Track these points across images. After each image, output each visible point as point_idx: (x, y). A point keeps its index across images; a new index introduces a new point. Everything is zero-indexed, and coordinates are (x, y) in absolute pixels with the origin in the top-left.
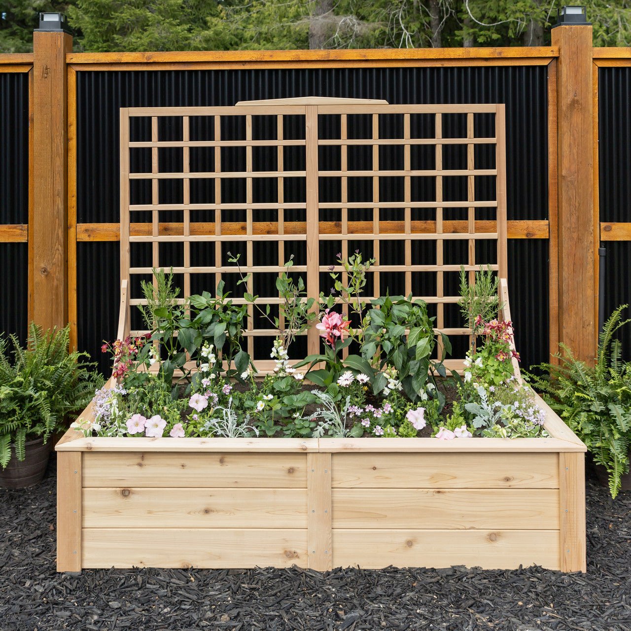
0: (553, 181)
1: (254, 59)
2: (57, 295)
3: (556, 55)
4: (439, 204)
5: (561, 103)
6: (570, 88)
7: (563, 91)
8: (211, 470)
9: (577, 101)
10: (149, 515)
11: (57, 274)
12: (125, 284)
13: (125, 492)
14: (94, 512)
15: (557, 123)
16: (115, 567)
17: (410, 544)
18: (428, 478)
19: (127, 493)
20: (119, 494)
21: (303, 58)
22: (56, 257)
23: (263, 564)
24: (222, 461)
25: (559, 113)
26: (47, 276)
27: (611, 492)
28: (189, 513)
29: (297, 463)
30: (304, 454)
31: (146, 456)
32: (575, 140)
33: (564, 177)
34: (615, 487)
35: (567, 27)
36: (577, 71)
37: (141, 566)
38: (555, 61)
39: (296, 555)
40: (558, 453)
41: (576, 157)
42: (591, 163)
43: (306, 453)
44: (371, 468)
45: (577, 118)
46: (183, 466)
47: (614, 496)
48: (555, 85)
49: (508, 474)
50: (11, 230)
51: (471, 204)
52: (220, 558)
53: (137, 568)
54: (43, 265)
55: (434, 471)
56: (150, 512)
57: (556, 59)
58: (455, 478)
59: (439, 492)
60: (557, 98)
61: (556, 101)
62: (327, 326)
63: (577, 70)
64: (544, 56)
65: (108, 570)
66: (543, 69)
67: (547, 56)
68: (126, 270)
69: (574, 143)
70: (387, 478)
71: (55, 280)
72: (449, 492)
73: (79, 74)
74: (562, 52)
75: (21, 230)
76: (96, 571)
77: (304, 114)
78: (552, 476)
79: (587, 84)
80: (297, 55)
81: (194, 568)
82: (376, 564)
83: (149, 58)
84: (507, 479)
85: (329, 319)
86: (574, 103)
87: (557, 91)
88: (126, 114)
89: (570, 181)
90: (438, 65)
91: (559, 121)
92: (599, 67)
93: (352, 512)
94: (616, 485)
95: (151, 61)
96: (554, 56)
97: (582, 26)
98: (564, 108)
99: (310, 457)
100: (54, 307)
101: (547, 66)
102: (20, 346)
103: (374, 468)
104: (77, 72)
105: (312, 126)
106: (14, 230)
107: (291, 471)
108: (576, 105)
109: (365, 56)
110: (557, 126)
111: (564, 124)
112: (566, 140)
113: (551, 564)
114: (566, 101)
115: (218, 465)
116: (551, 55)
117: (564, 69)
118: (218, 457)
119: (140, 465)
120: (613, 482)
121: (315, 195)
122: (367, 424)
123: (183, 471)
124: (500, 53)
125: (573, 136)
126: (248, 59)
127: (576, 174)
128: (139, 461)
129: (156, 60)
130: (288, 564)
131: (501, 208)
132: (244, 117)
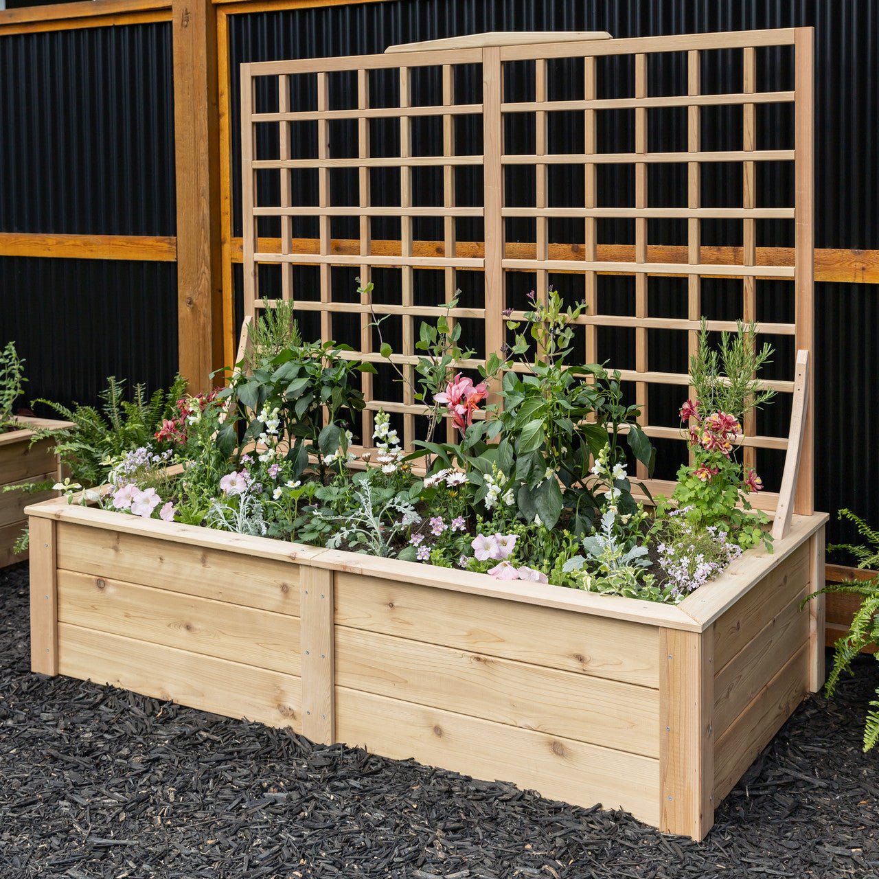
2: (204, 336)
4: (693, 212)
8: (189, 569)
10: (126, 619)
11: (204, 307)
14: (70, 603)
16: (91, 681)
17: (438, 731)
18: (465, 633)
19: (102, 584)
20: (95, 584)
22: (203, 283)
23: (252, 717)
24: (205, 561)
26: (193, 308)
27: (865, 740)
29: (292, 579)
31: (122, 538)
37: (117, 685)
39: (291, 713)
43: (297, 565)
44: (385, 604)
46: (161, 559)
47: (866, 749)
50: (159, 244)
51: (749, 212)
52: (202, 695)
53: (112, 687)
54: (188, 294)
55: (473, 624)
56: (127, 616)
58: (503, 641)
59: (479, 659)
65: (82, 681)
68: (251, 302)
70: (408, 623)
71: (202, 316)
72: (493, 662)
73: (233, 18)
75: (170, 243)
76: (71, 680)
77: (479, 61)
81: (175, 702)
84: (580, 658)
88: (246, 72)
99: (302, 570)
100: (201, 353)
102: (144, 400)
103: (391, 605)
104: (229, 16)
105: (493, 81)
106: (162, 244)
107: (285, 589)
113: (648, 813)
115: (199, 565)
118: (199, 554)
119: (116, 549)
121: (496, 194)
122: (415, 542)
123: (160, 565)
128: (114, 543)
130: (282, 724)
131: (801, 221)
132: (397, 70)
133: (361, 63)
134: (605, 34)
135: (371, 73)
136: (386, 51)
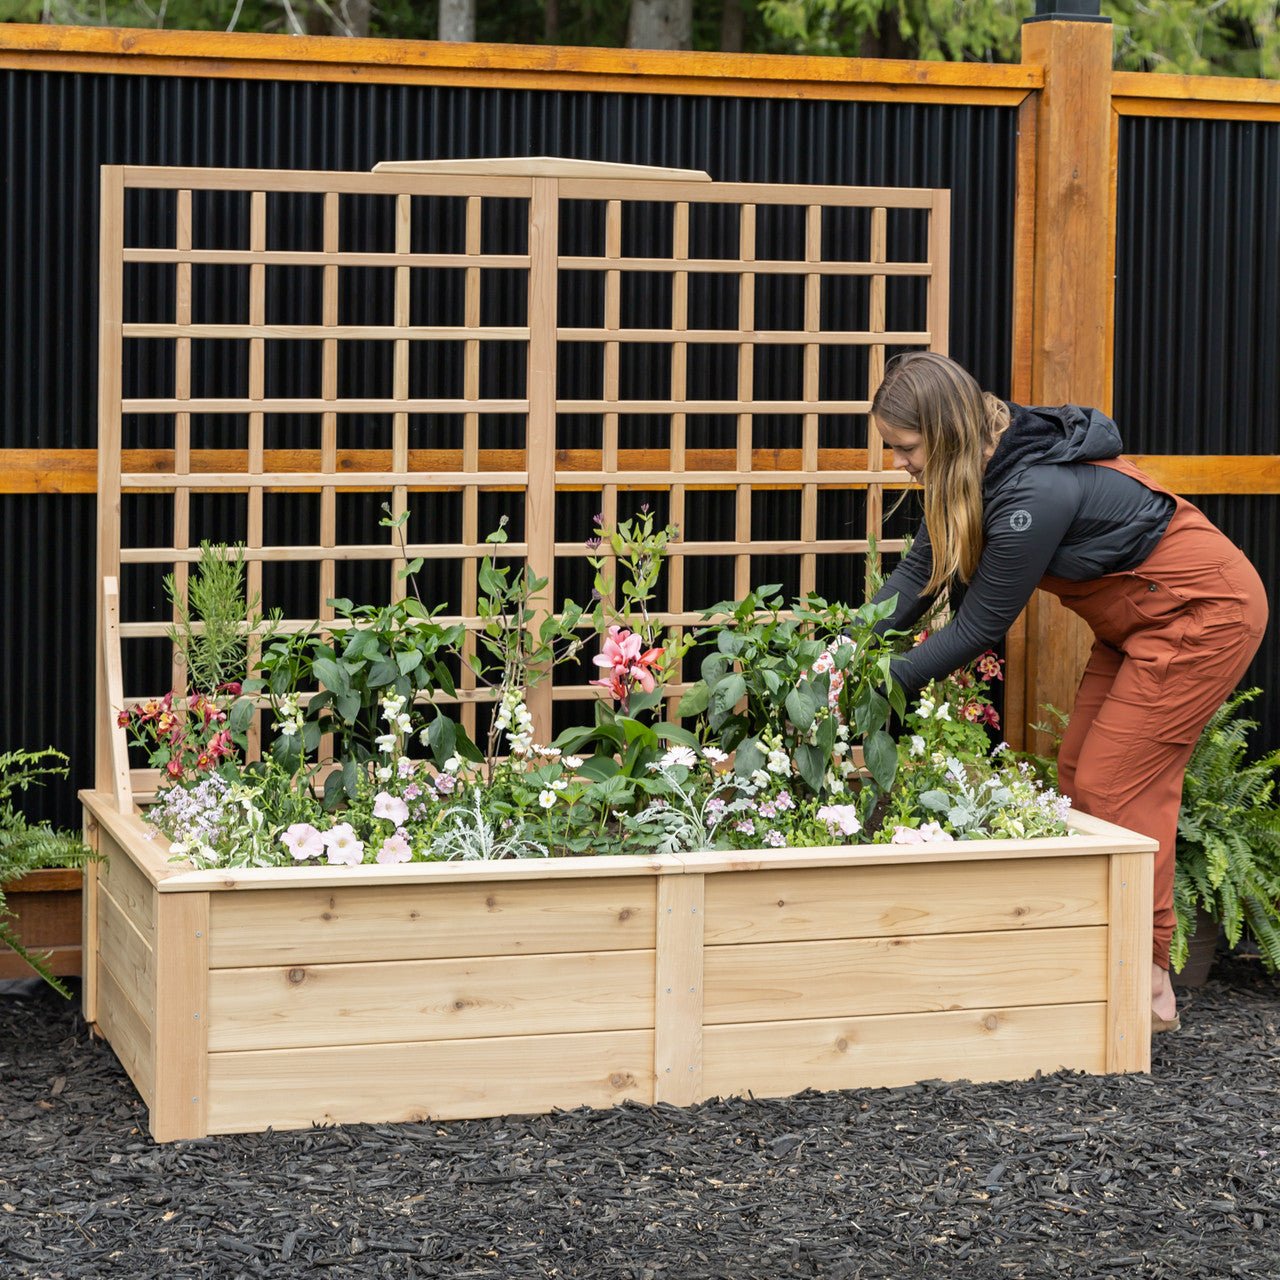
0: (1023, 363)
1: (382, 60)
3: (1037, 84)
5: (1046, 192)
6: (1064, 159)
7: (1051, 165)
8: (471, 920)
9: (1079, 188)
10: (343, 1018)
12: (109, 586)
13: (296, 974)
14: (231, 1019)
15: (1035, 234)
16: (275, 1129)
17: (842, 1045)
18: (878, 917)
19: (298, 976)
20: (284, 979)
21: (495, 63)
23: (568, 1103)
24: (490, 903)
25: (1039, 214)
28: (424, 1011)
29: (637, 900)
30: (653, 878)
31: (339, 899)
32: (1071, 272)
33: (1046, 354)
34: (1180, 953)
35: (1063, 24)
36: (1079, 123)
37: (326, 1122)
38: (1033, 98)
39: (631, 1080)
40: (1108, 857)
41: (1072, 311)
42: (1103, 324)
43: (656, 877)
44: (773, 904)
45: (1077, 227)
46: (413, 916)
48: (1031, 150)
49: (1021, 903)
52: (482, 1096)
55: (888, 904)
56: (345, 1013)
57: (1037, 92)
58: (928, 914)
59: (897, 943)
60: (1037, 179)
61: (1033, 186)
62: (617, 658)
63: (1079, 120)
64: (1013, 85)
65: (261, 1134)
66: (1008, 114)
67: (1019, 86)
68: (112, 556)
69: (1071, 279)
70: (804, 921)
72: (915, 942)
74: (1051, 78)
76: (236, 1137)
77: (528, 196)
78: (1096, 903)
79: (1099, 152)
80: (482, 55)
81: (433, 1119)
82: (781, 1088)
83: (128, 44)
84: (1019, 912)
85: (622, 644)
86: (1072, 191)
87: (1037, 166)
88: (115, 181)
89: (1059, 363)
90: (791, 94)
91: (1039, 230)
92: (1120, 116)
93: (738, 990)
94: (1180, 949)
95: (135, 51)
96: (1034, 86)
97: (1094, 25)
98: (1052, 203)
99: (664, 882)
101: (1015, 109)
103: (781, 904)
105: (543, 226)
107: (624, 915)
108: (1076, 197)
109: (635, 66)
110: (1035, 242)
111: (1051, 237)
112: (1055, 273)
114: (1056, 187)
115: (482, 910)
116: (1027, 84)
117: (1056, 115)
119: (327, 917)
120: (1176, 945)
121: (549, 382)
122: (749, 829)
123: (412, 926)
124: (924, 75)
125: (1069, 264)
126: (368, 59)
127: (1072, 349)
128: (324, 909)
129: (146, 49)
130: (618, 1099)
132: (393, 198)
133: (332, 184)
134: (702, 175)
135: (346, 200)
136: (375, 168)
